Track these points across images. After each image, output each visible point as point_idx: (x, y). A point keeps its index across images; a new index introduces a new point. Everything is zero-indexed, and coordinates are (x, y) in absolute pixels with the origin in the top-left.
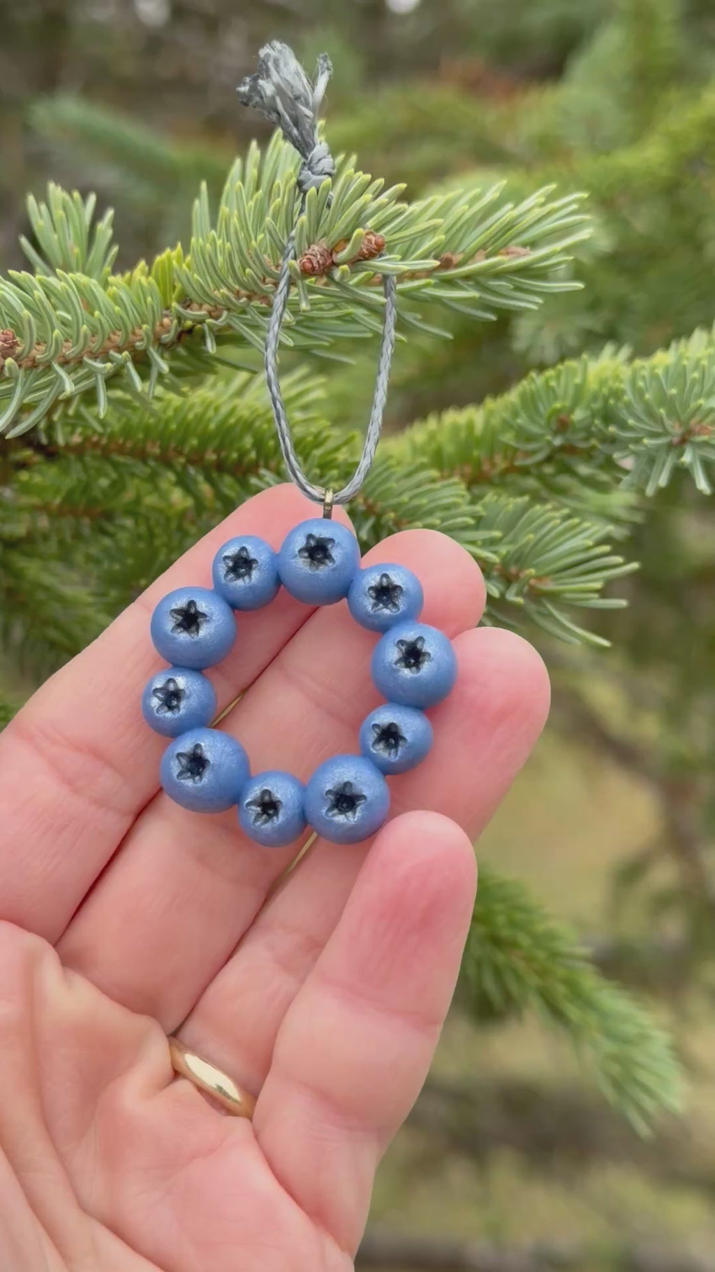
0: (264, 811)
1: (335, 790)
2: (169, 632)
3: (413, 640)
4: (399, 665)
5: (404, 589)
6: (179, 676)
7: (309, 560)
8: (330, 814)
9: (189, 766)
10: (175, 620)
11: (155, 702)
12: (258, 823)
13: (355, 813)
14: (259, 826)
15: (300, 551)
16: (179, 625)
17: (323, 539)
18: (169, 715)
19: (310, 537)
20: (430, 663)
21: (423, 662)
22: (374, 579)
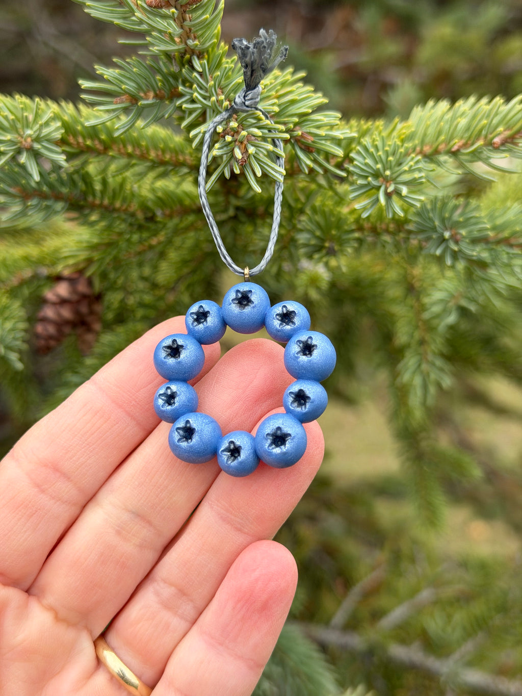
0: (232, 455)
1: (272, 433)
2: (163, 359)
3: (306, 340)
4: (299, 354)
5: (297, 312)
6: (172, 385)
7: (239, 305)
8: (271, 448)
9: (184, 435)
10: (166, 352)
11: (160, 402)
12: (229, 462)
13: (286, 446)
14: (230, 464)
15: (233, 301)
16: (168, 355)
17: (245, 292)
18: (169, 408)
19: (237, 292)
20: (317, 351)
21: (313, 351)
22: (279, 311)
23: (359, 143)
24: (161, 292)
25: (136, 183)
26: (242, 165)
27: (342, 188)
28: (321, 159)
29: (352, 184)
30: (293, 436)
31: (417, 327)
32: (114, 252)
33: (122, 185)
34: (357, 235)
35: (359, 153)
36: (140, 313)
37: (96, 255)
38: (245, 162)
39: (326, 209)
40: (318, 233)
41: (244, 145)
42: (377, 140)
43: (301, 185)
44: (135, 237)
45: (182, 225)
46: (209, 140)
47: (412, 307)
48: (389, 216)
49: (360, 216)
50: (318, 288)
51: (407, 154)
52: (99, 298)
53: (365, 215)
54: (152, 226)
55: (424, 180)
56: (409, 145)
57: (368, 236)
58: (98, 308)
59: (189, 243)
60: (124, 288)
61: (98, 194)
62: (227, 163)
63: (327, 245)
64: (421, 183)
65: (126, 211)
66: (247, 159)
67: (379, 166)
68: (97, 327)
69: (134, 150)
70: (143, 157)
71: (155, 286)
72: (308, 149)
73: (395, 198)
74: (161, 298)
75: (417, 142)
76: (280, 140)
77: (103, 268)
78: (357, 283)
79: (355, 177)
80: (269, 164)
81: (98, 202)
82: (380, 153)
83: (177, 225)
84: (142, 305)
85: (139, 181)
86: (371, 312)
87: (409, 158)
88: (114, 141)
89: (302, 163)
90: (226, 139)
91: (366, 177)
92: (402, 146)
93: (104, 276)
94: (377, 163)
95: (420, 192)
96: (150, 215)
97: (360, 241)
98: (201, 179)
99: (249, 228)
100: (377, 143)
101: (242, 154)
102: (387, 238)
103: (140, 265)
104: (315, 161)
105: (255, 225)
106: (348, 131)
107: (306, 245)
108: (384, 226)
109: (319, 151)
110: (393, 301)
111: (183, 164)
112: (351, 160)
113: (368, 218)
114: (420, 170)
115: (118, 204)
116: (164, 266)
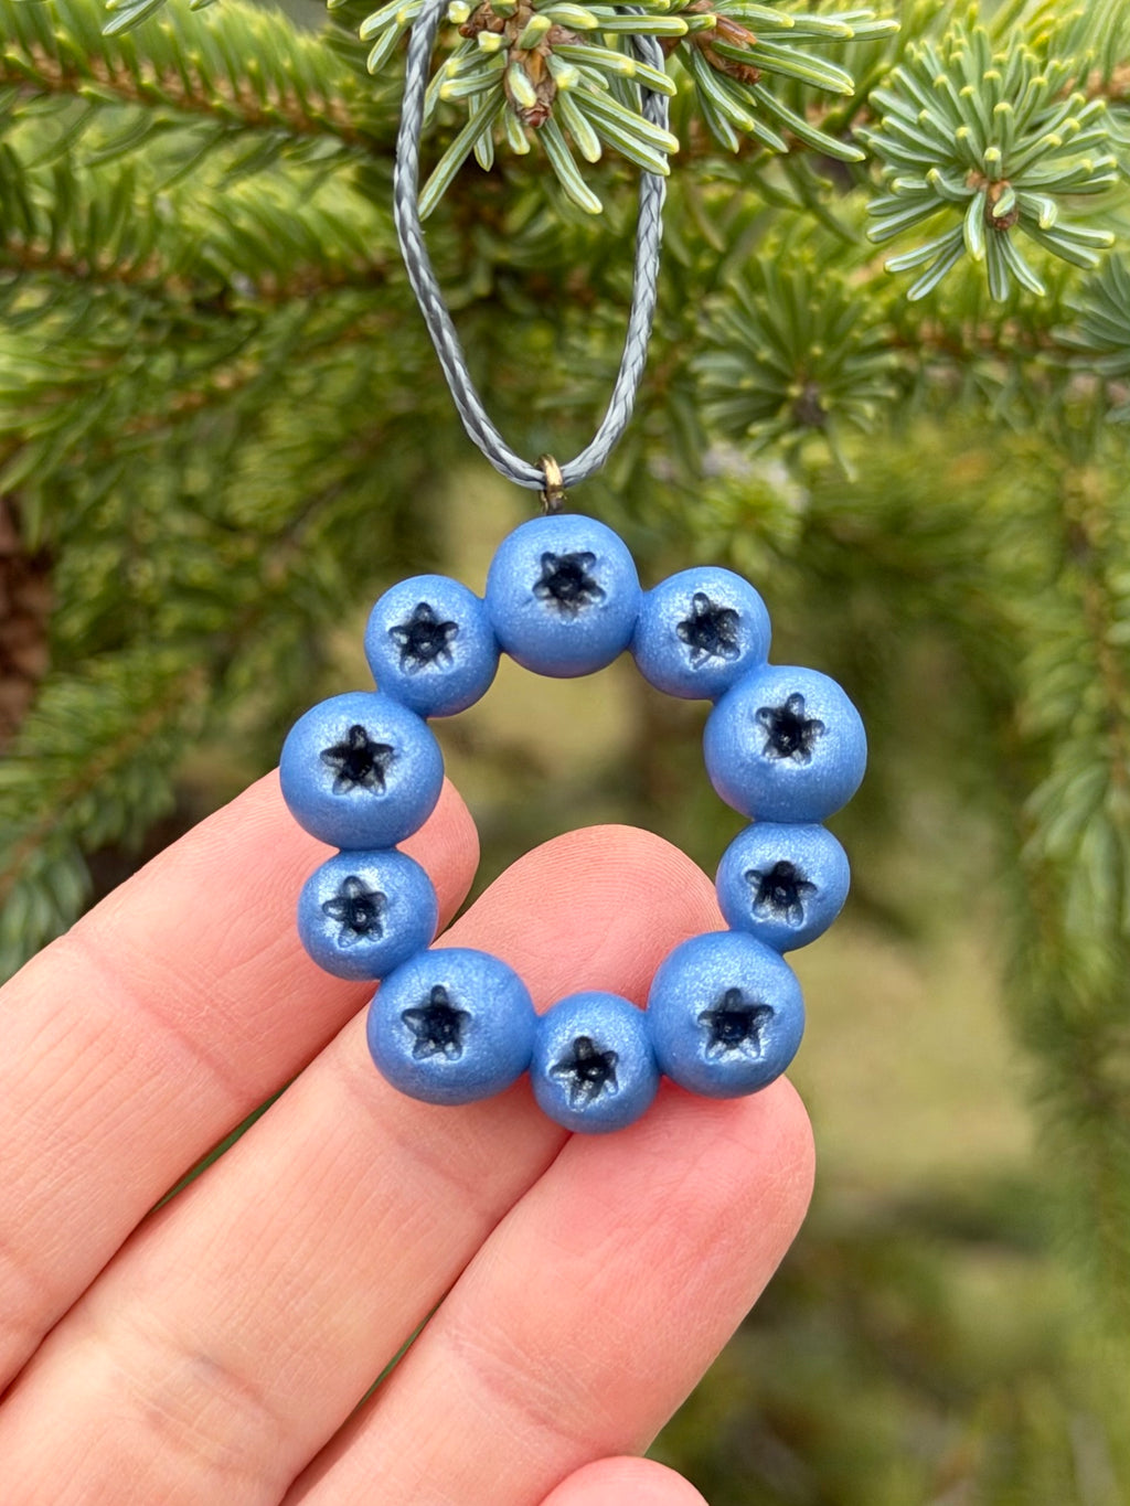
0: (583, 1076)
1: (712, 1009)
2: (329, 792)
3: (783, 703)
4: (767, 754)
5: (741, 614)
6: (363, 868)
7: (554, 602)
8: (712, 1054)
9: (427, 1030)
10: (333, 769)
11: (332, 927)
12: (580, 1100)
13: (756, 1041)
14: (584, 1105)
15: (536, 587)
16: (342, 776)
17: (569, 557)
18: (363, 943)
19: (547, 557)
20: (825, 738)
21: (811, 738)
22: (681, 608)
23: (902, 58)
24: (247, 547)
25: (166, 187)
26: (534, 124)
27: (848, 207)
28: (779, 104)
29: (875, 192)
30: (778, 1011)
31: (1095, 669)
32: (93, 413)
33: (121, 194)
34: (892, 360)
35: (898, 89)
36: (175, 616)
37: (33, 425)
38: (545, 113)
39: (794, 275)
40: (765, 354)
41: (538, 59)
42: (960, 47)
43: (712, 194)
44: (163, 365)
45: (317, 325)
46: (425, 47)
47: (1078, 603)
48: (999, 293)
49: (904, 296)
50: (766, 539)
51: (1057, 95)
52: (41, 564)
53: (917, 293)
54: (219, 328)
55: (1113, 177)
56: (1064, 63)
57: (932, 363)
58: (36, 598)
59: (340, 384)
60: (121, 533)
61: (43, 224)
62: (484, 121)
63: (795, 391)
64: (1103, 189)
65: (129, 280)
66: (551, 103)
67: (966, 131)
68: (35, 660)
69: (161, 79)
70: (192, 103)
71: (226, 526)
72: (737, 73)
73: (1018, 238)
74: (245, 567)
75: (1090, 52)
76: (654, 38)
77: (51, 468)
78: (898, 520)
79: (888, 169)
80: (624, 118)
81: (40, 247)
82: (970, 89)
83: (299, 326)
84: (182, 590)
85: (175, 180)
86: (943, 620)
87: (1066, 105)
88: (96, 48)
89: (719, 115)
90: (482, 42)
91: (923, 169)
92: (1043, 66)
93: (58, 491)
94: (959, 122)
95: (1103, 218)
96: (213, 289)
97: (905, 382)
98: (403, 176)
99: (540, 337)
100: (957, 55)
101: (536, 90)
102: (993, 370)
103: (179, 456)
104: (761, 112)
105: (558, 326)
106: (870, 13)
107: (724, 394)
108: (985, 332)
109: (772, 78)
110: (1019, 582)
111: (323, 127)
112: (876, 114)
113: (931, 300)
114: (1101, 145)
115: (105, 258)
116: (253, 459)
